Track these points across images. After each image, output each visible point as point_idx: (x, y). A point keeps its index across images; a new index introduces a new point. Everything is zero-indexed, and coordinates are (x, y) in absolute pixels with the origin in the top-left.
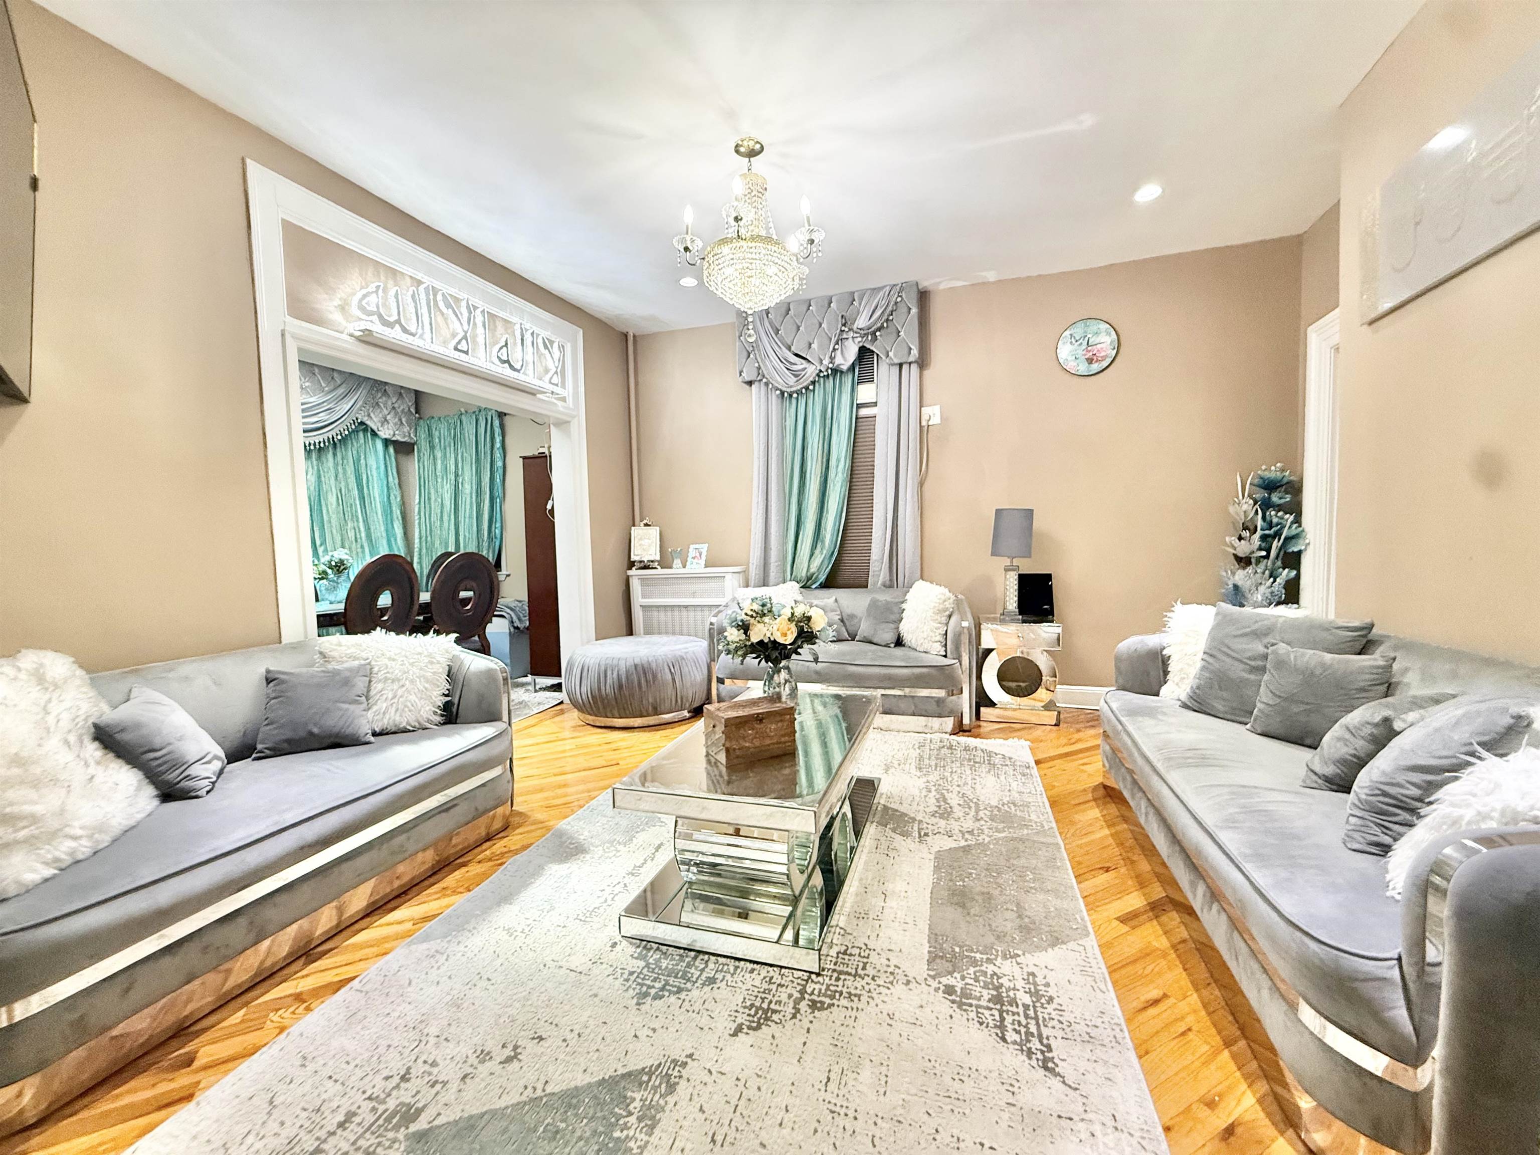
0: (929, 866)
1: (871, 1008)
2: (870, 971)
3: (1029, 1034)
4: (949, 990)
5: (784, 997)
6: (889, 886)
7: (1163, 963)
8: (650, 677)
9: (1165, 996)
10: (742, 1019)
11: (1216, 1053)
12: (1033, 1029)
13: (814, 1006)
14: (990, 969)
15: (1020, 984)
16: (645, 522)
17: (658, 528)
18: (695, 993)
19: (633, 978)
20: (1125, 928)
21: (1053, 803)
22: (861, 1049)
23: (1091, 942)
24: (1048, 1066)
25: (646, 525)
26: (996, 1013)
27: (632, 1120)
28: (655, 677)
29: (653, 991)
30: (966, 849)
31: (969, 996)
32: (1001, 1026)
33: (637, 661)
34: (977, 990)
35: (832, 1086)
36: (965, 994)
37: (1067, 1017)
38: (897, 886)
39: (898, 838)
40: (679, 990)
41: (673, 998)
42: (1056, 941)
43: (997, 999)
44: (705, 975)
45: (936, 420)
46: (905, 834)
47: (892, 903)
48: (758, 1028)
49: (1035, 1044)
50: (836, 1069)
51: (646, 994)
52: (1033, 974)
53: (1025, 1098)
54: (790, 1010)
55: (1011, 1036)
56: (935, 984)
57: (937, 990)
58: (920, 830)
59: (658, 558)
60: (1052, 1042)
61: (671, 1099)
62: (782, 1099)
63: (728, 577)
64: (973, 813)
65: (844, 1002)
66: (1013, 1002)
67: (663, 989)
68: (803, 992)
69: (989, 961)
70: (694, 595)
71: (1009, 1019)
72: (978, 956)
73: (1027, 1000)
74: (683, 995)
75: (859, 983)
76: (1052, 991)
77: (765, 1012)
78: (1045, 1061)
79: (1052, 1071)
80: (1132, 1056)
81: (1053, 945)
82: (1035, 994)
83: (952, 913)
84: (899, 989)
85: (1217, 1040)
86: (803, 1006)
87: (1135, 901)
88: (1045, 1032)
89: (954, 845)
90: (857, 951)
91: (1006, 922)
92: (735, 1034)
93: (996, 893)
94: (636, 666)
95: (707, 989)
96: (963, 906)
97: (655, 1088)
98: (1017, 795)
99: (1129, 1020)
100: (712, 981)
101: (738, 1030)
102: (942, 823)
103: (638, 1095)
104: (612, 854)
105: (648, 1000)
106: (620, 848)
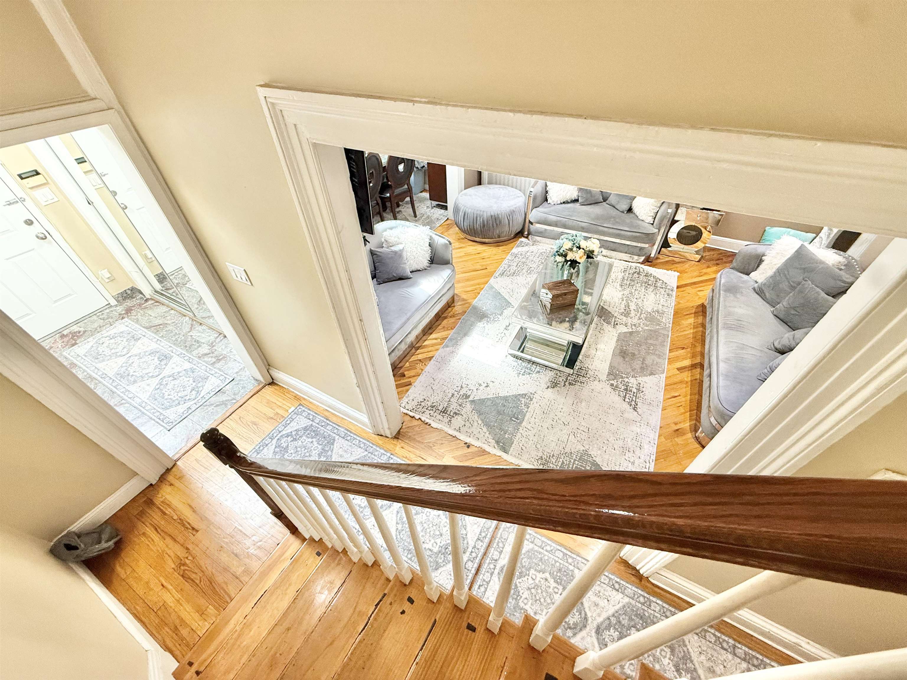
0: (615, 339)
1: (587, 387)
2: (588, 376)
3: (632, 400)
4: (612, 385)
5: (561, 380)
6: (599, 346)
7: (685, 386)
8: (498, 222)
9: (679, 396)
10: (549, 385)
11: (686, 412)
12: (634, 399)
13: (570, 384)
14: (626, 380)
15: (635, 386)
18: (534, 375)
19: (515, 368)
20: (678, 372)
21: (676, 313)
22: (583, 397)
23: (664, 376)
24: (635, 409)
26: (624, 393)
27: (523, 405)
28: (500, 222)
29: (521, 373)
30: (631, 333)
31: (617, 387)
32: (625, 397)
34: (620, 386)
36: (616, 387)
37: (646, 397)
38: (601, 346)
39: (605, 324)
40: (529, 374)
41: (528, 376)
42: (652, 374)
43: (626, 390)
44: (536, 370)
46: (609, 323)
47: (598, 353)
48: (554, 387)
49: (633, 403)
50: (576, 401)
52: (640, 384)
53: (626, 415)
54: (563, 384)
55: (627, 400)
56: (608, 382)
57: (608, 384)
58: (615, 321)
60: (638, 403)
61: (532, 402)
62: (561, 406)
64: (638, 315)
65: (579, 384)
66: (631, 391)
67: (524, 372)
68: (567, 379)
69: (627, 377)
71: (628, 395)
72: (624, 375)
73: (635, 391)
74: (531, 375)
75: (584, 379)
76: (644, 389)
77: (556, 383)
78: (635, 407)
79: (636, 411)
80: (660, 410)
81: (650, 375)
82: (638, 390)
83: (620, 359)
84: (596, 382)
85: (688, 410)
86: (567, 383)
87: (687, 363)
88: (637, 400)
89: (626, 330)
90: (584, 369)
91: (637, 364)
92: (547, 388)
93: (636, 353)
95: (538, 374)
96: (624, 357)
97: (527, 399)
98: (661, 307)
99: (664, 401)
100: (539, 372)
102: (625, 318)
103: (523, 400)
104: (496, 319)
105: (521, 375)
106: (499, 316)
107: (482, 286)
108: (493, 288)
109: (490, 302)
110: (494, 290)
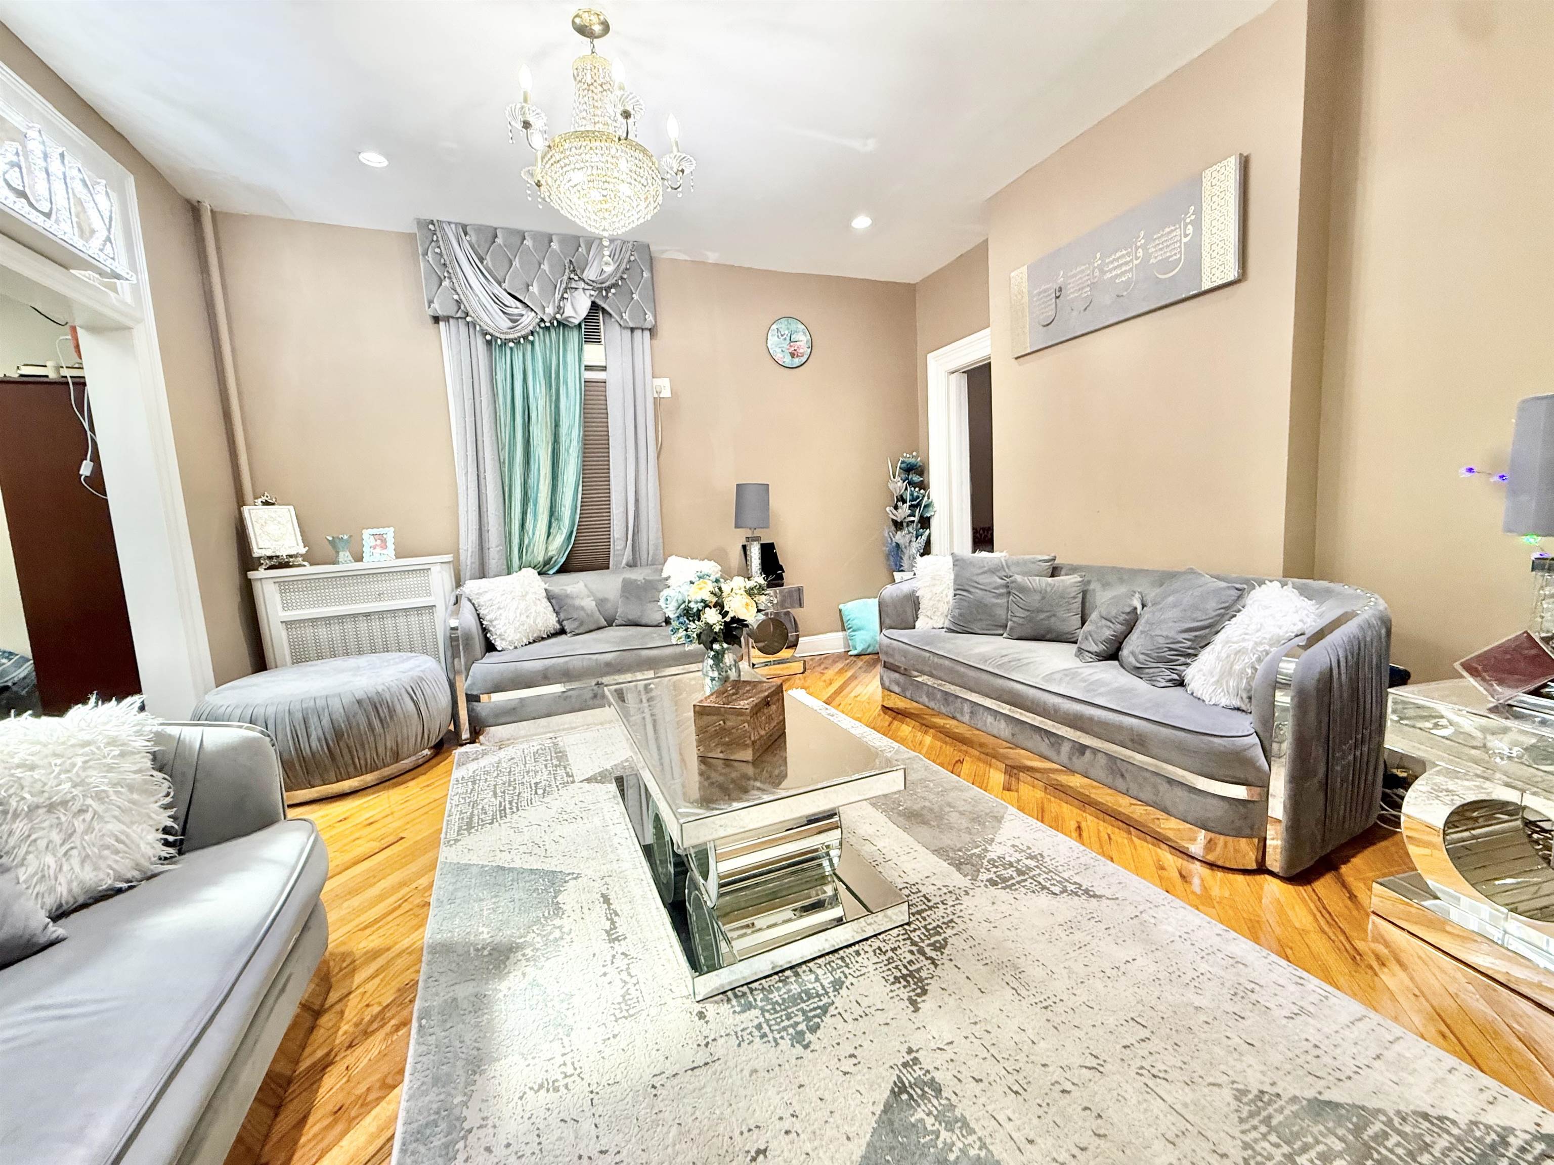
1: (971, 924)
2: (934, 899)
3: (1060, 882)
4: (993, 883)
7: (1054, 805)
9: (1078, 823)
10: (905, 994)
11: (1132, 842)
12: (1057, 878)
13: (936, 948)
14: (992, 855)
15: (1017, 856)
16: (264, 499)
17: (291, 508)
18: (839, 1001)
19: (766, 1028)
20: (1014, 794)
22: (1003, 955)
23: (1013, 810)
24: (1091, 895)
25: (266, 503)
26: (1031, 881)
27: (944, 1134)
29: (802, 1027)
31: (1006, 879)
32: (1044, 887)
33: (360, 695)
34: (1004, 873)
35: (1023, 992)
36: (1003, 880)
37: (1061, 861)
40: (824, 1009)
41: (827, 1019)
42: (998, 819)
43: (1021, 872)
44: (825, 983)
45: (666, 393)
47: (879, 844)
48: (924, 991)
49: (1070, 886)
50: (1008, 978)
51: (802, 1033)
52: (1015, 846)
54: (925, 962)
55: (1055, 890)
56: (980, 884)
57: (986, 886)
59: (303, 550)
60: (1075, 879)
61: (948, 1094)
63: (435, 569)
65: (949, 932)
66: (1029, 868)
67: (807, 1019)
68: (914, 943)
69: (985, 851)
70: (380, 596)
72: (976, 851)
73: (1032, 863)
74: (833, 1011)
75: (940, 912)
76: (1036, 850)
77: (912, 976)
78: (1086, 891)
79: (1095, 896)
80: (1111, 864)
81: (999, 822)
82: (1032, 857)
83: (925, 831)
84: (965, 898)
86: (930, 953)
87: (997, 775)
88: (1064, 876)
91: (958, 820)
92: (916, 1010)
94: (359, 702)
95: (844, 991)
96: (924, 823)
97: (924, 1095)
99: (1083, 845)
100: (838, 983)
101: (913, 1002)
103: (920, 1114)
104: (557, 933)
105: (808, 1036)
106: (557, 922)
107: (423, 882)
108: (468, 866)
109: (488, 904)
110: (474, 870)
